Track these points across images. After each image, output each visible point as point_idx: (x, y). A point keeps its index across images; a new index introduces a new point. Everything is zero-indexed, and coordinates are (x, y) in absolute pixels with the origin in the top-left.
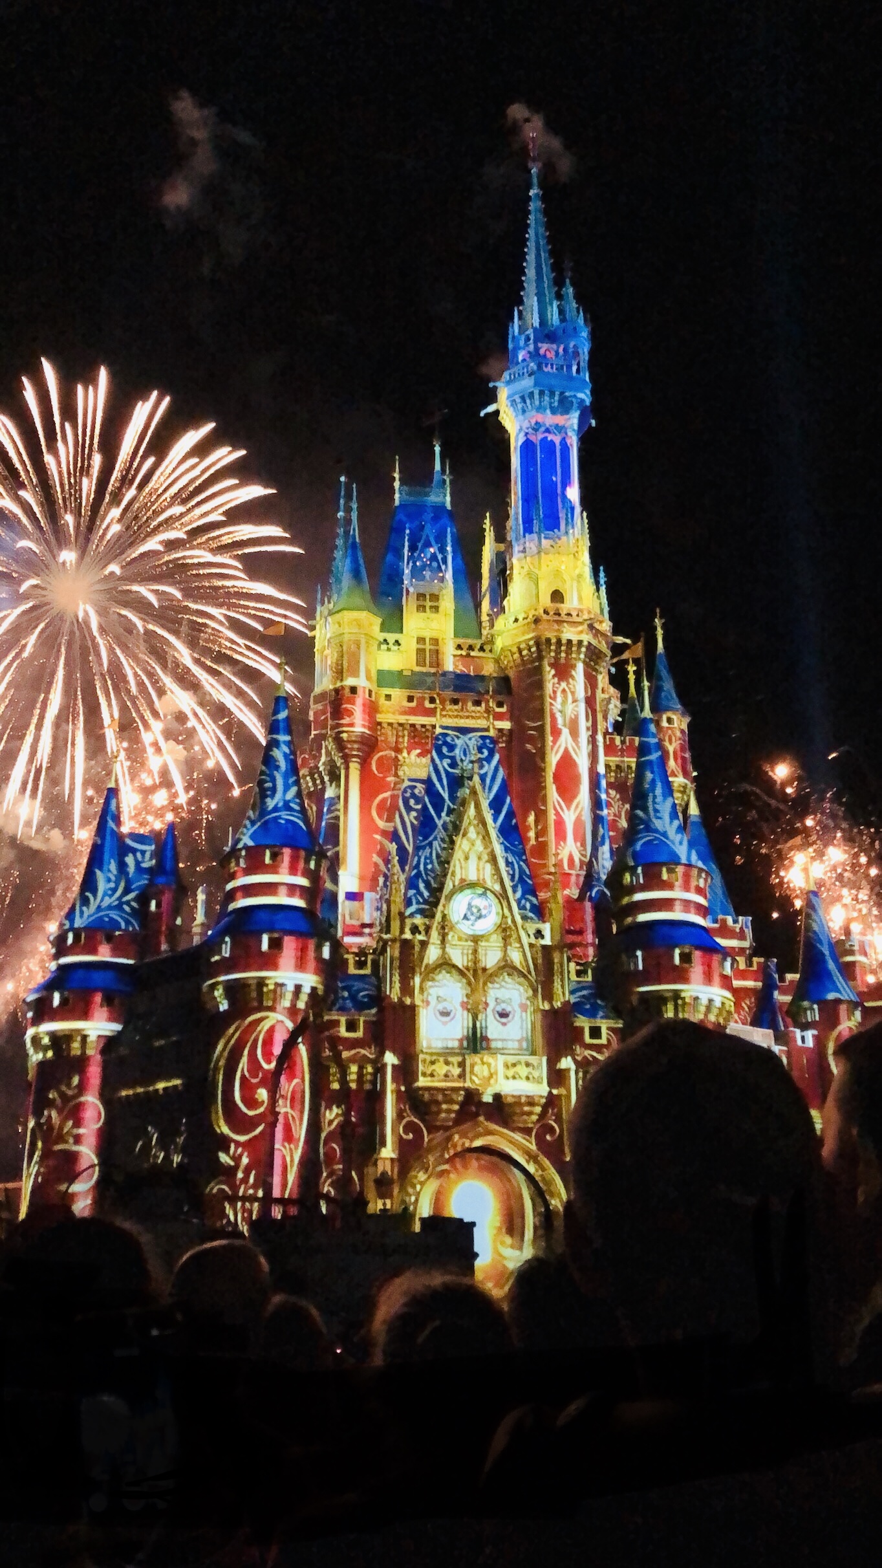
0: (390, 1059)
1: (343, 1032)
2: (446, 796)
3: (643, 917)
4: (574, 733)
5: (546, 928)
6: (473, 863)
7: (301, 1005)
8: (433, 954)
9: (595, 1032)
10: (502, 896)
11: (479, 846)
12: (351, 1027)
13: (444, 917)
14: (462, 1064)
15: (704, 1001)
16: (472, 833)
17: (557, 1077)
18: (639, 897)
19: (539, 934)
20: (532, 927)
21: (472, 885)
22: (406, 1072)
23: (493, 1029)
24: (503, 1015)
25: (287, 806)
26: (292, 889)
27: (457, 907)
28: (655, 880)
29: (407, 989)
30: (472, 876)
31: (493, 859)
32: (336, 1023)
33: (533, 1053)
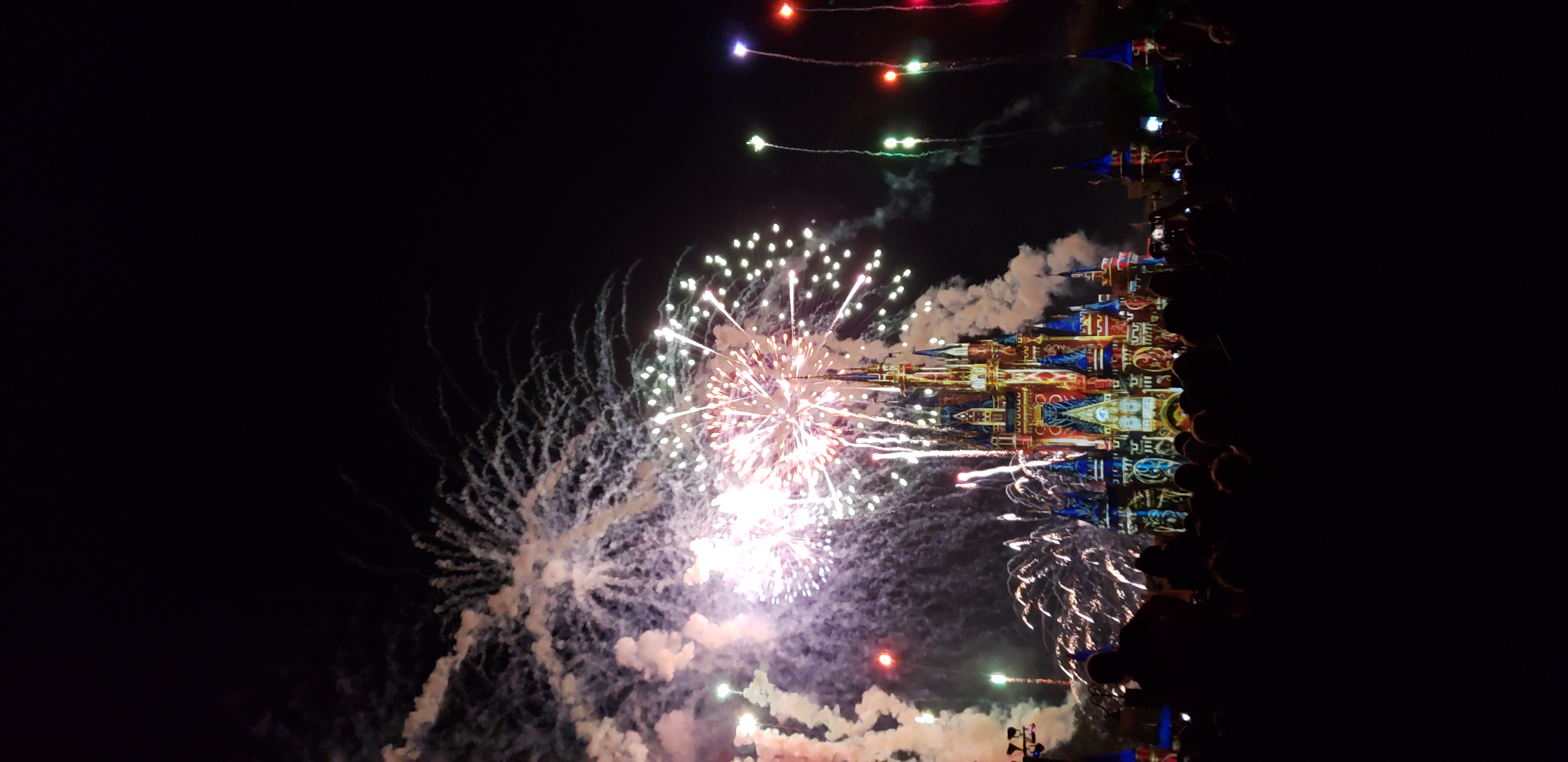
0: (1144, 437)
1: (1136, 449)
2: (1064, 420)
3: (1102, 367)
4: (1030, 373)
5: (1106, 395)
6: (1088, 415)
7: (1131, 461)
8: (1115, 427)
9: (1134, 381)
10: (1097, 407)
11: (1082, 413)
12: (1135, 447)
13: (1104, 423)
14: (1146, 419)
15: (1127, 354)
16: (1079, 414)
17: (1148, 394)
18: (1096, 368)
19: (1108, 397)
20: (1105, 399)
21: (1094, 417)
22: (1148, 434)
23: (1136, 409)
24: (1131, 407)
25: (1073, 465)
26: (1099, 464)
27: (1101, 419)
28: (1092, 364)
29: (1125, 433)
30: (1091, 415)
31: (1086, 409)
32: (1134, 451)
33: (1141, 400)
